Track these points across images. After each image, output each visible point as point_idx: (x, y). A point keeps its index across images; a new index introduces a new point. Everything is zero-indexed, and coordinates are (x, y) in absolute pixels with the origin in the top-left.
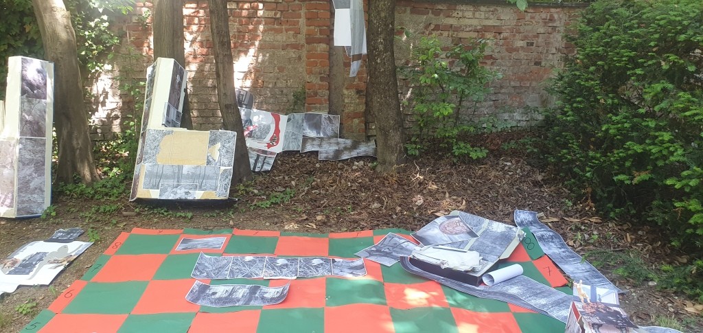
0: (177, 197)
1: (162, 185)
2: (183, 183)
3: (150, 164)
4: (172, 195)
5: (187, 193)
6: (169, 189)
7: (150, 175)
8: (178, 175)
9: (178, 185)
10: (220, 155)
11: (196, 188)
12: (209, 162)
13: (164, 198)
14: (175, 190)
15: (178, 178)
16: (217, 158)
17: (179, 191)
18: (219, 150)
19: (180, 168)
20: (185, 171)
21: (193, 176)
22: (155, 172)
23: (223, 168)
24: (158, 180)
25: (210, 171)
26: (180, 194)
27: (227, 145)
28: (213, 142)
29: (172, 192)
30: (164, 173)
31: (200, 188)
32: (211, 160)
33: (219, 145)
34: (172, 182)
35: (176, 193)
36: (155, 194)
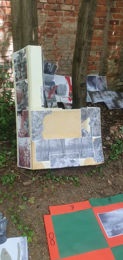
0: (66, 166)
1: (51, 157)
2: (67, 153)
3: (38, 140)
4: (61, 164)
5: (72, 161)
6: (57, 160)
7: (40, 149)
8: (62, 147)
9: (64, 155)
10: (91, 128)
11: (77, 156)
12: (83, 134)
13: (55, 167)
14: (62, 159)
15: (63, 149)
16: (89, 130)
17: (65, 161)
18: (90, 124)
19: (62, 141)
20: (66, 144)
21: (73, 147)
22: (44, 146)
23: (94, 138)
24: (47, 153)
25: (85, 141)
26: (67, 163)
27: (94, 119)
28: (84, 117)
29: (61, 162)
30: (50, 146)
31: (82, 156)
32: (85, 132)
33: (88, 120)
34: (58, 154)
35: (64, 163)
36: (46, 165)
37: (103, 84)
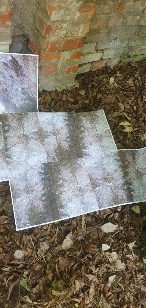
37: (25, 86)
